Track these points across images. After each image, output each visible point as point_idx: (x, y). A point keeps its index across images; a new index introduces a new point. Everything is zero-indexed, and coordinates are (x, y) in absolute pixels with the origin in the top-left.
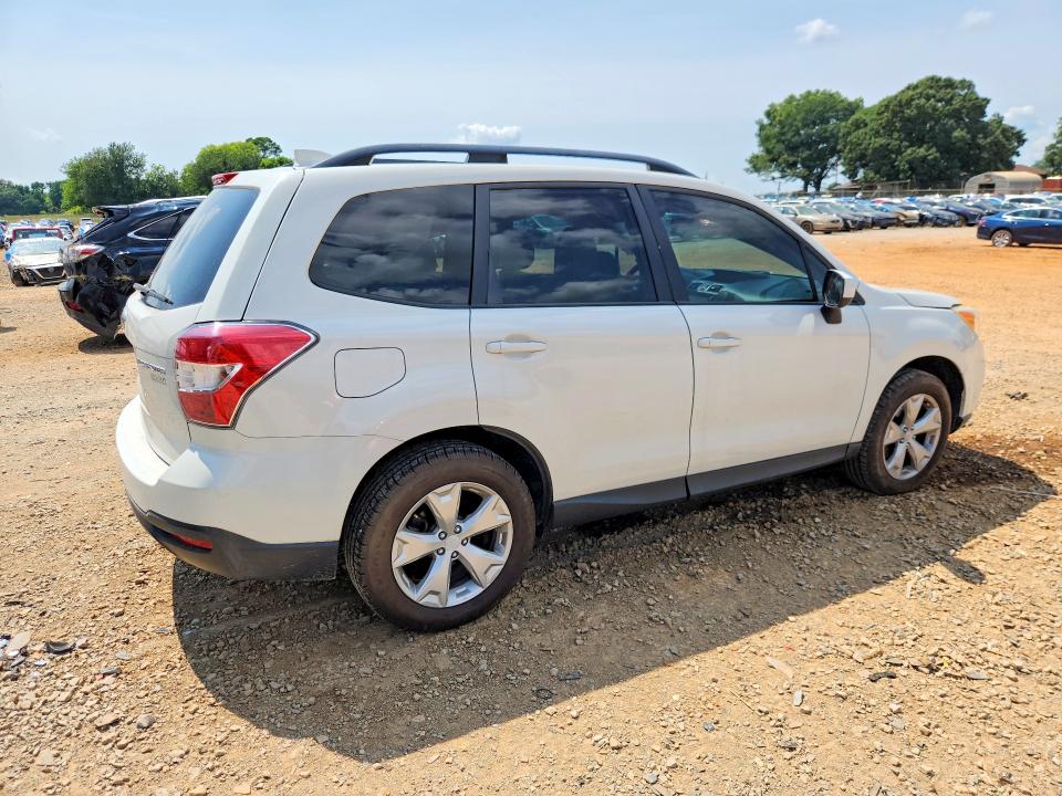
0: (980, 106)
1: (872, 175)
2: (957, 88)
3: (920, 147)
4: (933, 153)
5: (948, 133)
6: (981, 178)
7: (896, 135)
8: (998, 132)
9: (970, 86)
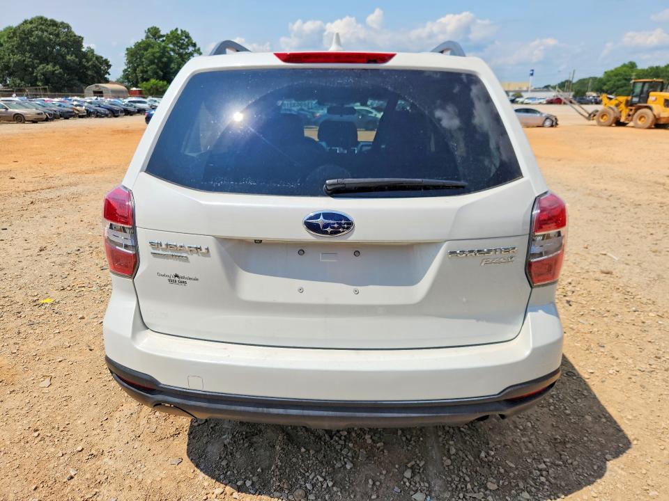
0: (78, 42)
1: (18, 81)
2: (59, 27)
3: (47, 65)
4: (58, 69)
5: (63, 57)
6: (93, 87)
7: (28, 55)
8: (94, 59)
9: (68, 27)
